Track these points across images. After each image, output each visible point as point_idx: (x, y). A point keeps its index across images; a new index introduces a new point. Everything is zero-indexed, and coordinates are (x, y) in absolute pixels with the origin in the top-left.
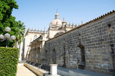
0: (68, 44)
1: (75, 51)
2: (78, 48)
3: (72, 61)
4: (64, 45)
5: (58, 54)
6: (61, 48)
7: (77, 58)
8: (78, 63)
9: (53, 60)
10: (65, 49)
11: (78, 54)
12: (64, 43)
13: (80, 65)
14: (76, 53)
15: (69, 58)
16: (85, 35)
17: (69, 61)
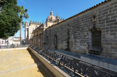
0: (74, 29)
1: (85, 36)
2: (89, 32)
3: (79, 46)
4: (68, 30)
5: (60, 39)
6: (63, 33)
7: (88, 43)
8: (88, 48)
9: (54, 44)
10: (69, 34)
11: (88, 39)
12: (68, 29)
13: (91, 51)
14: (87, 37)
15: (75, 42)
16: (106, 15)
17: (74, 46)
